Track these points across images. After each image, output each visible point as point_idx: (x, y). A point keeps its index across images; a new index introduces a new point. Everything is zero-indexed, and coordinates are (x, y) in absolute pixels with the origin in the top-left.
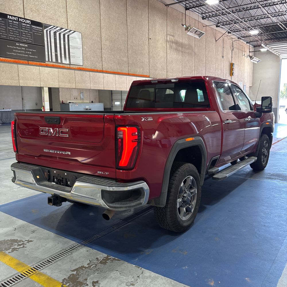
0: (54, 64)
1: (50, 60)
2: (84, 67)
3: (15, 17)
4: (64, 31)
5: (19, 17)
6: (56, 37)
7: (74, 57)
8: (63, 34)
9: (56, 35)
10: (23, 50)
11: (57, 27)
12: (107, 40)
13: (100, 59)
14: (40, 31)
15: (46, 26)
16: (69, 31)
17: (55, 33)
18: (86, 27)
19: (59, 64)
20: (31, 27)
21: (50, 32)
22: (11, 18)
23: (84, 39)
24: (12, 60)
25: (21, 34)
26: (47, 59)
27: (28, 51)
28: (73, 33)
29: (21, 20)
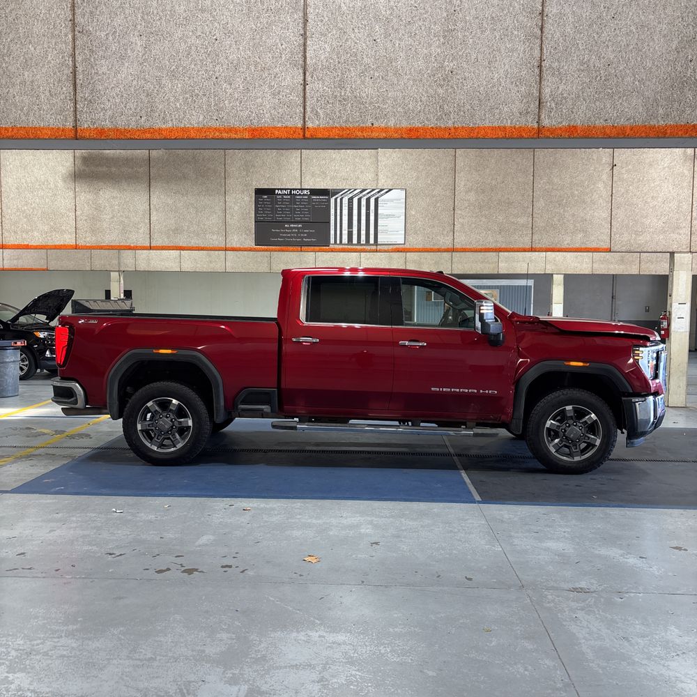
0: (346, 246)
1: (338, 242)
2: (407, 246)
3: (285, 189)
4: (368, 193)
5: (291, 190)
6: (352, 205)
7: (385, 232)
8: (365, 198)
9: (352, 202)
10: (294, 233)
11: (355, 190)
12: (469, 190)
13: (448, 228)
14: (325, 202)
15: (335, 192)
16: (379, 192)
17: (351, 200)
18: (418, 177)
19: (354, 247)
20: (309, 198)
21: (341, 200)
22: (280, 192)
23: (410, 200)
24: (278, 247)
25: (293, 211)
26: (332, 241)
27: (302, 233)
28: (387, 192)
29: (295, 192)
